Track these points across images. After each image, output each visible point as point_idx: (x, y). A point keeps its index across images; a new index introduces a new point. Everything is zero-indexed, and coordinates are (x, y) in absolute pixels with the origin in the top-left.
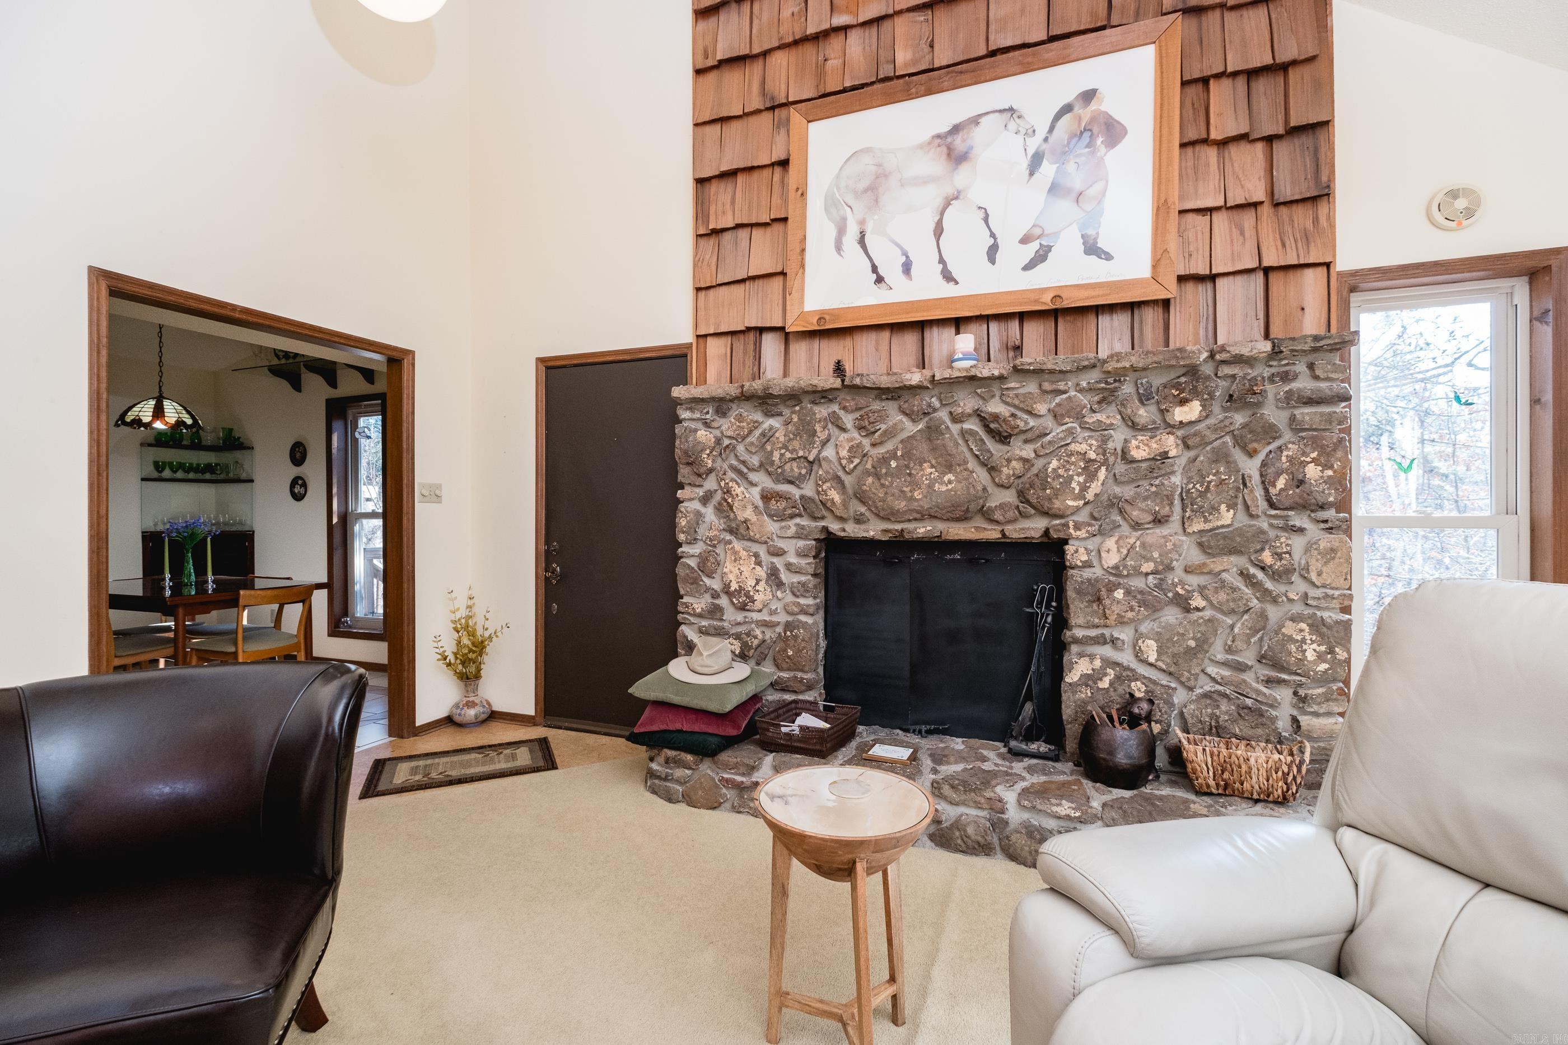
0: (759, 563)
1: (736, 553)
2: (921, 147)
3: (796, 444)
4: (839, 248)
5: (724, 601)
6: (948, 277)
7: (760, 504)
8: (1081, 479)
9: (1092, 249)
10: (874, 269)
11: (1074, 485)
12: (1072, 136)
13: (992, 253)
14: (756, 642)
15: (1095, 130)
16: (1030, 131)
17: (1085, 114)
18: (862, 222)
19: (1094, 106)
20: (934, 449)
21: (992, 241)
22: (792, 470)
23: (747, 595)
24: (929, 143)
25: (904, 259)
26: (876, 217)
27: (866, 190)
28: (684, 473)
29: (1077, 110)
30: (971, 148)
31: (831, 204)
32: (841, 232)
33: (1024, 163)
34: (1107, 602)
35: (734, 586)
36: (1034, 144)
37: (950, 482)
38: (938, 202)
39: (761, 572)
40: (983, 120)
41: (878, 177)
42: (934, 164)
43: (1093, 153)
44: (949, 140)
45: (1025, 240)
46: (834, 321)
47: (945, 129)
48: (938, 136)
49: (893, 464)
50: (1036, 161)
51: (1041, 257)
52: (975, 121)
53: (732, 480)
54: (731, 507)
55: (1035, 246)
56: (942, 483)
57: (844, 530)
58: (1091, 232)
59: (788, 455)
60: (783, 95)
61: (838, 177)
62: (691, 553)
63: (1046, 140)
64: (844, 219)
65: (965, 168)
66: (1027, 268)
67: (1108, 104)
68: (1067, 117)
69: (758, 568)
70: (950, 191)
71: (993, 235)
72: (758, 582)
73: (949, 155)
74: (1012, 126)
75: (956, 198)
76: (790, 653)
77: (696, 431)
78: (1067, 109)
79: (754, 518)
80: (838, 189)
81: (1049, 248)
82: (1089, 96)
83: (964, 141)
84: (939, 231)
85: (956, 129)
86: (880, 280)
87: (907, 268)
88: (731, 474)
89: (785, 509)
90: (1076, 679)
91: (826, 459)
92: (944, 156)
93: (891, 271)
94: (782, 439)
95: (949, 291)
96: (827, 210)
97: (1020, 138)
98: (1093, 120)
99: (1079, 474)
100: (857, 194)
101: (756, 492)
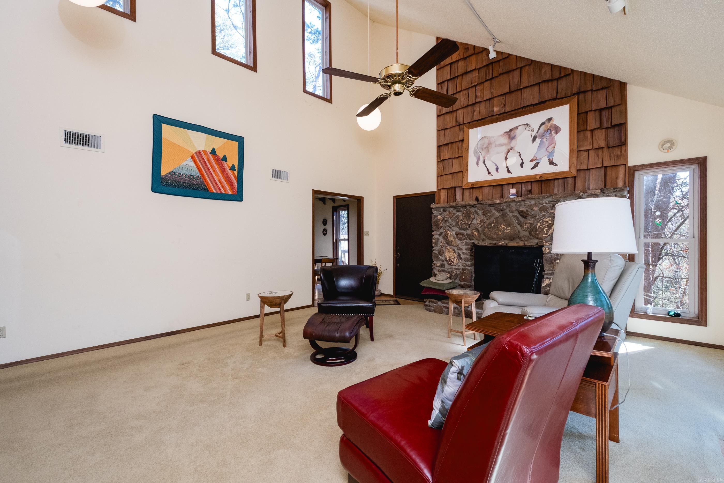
0: (455, 252)
1: (448, 250)
2: (501, 135)
3: (465, 219)
4: (477, 164)
5: (445, 263)
6: (509, 171)
7: (455, 236)
8: (547, 229)
9: (551, 163)
10: (488, 170)
11: (545, 230)
12: (545, 131)
13: (522, 165)
14: (454, 274)
15: (552, 129)
16: (533, 130)
17: (549, 125)
18: (484, 157)
19: (551, 122)
20: (504, 221)
21: (522, 161)
22: (464, 227)
23: (451, 261)
24: (504, 134)
25: (496, 167)
26: (488, 156)
27: (485, 148)
28: (434, 227)
29: (547, 124)
30: (515, 135)
31: (475, 152)
32: (478, 160)
34: (554, 263)
35: (448, 259)
36: (534, 134)
37: (509, 230)
38: (506, 151)
39: (455, 255)
40: (519, 127)
41: (489, 144)
42: (505, 140)
43: (551, 136)
44: (509, 133)
45: (532, 161)
46: (476, 185)
47: (508, 130)
48: (506, 132)
49: (493, 225)
50: (534, 139)
51: (536, 165)
52: (517, 128)
53: (447, 230)
54: (447, 237)
55: (534, 163)
56: (507, 230)
57: (479, 243)
58: (551, 158)
59: (463, 223)
60: (462, 121)
61: (477, 144)
62: (436, 249)
63: (537, 132)
64: (479, 156)
65: (514, 141)
66: (532, 169)
67: (555, 122)
68: (543, 126)
69: (455, 254)
70: (509, 147)
71: (522, 160)
72: (454, 257)
73: (509, 138)
74: (527, 129)
75: (511, 150)
76: (464, 277)
77: (437, 216)
78: (543, 123)
79: (453, 240)
80: (477, 148)
81: (538, 163)
82: (550, 120)
83: (513, 133)
84: (506, 158)
85: (511, 130)
86: (489, 173)
87: (497, 170)
88: (447, 228)
89: (462, 237)
90: (545, 285)
91: (473, 224)
92: (508, 138)
93: (493, 170)
94: (461, 218)
95: (509, 176)
96: (474, 154)
97: (530, 132)
98: (551, 126)
99: (546, 227)
100: (482, 149)
101: (454, 233)
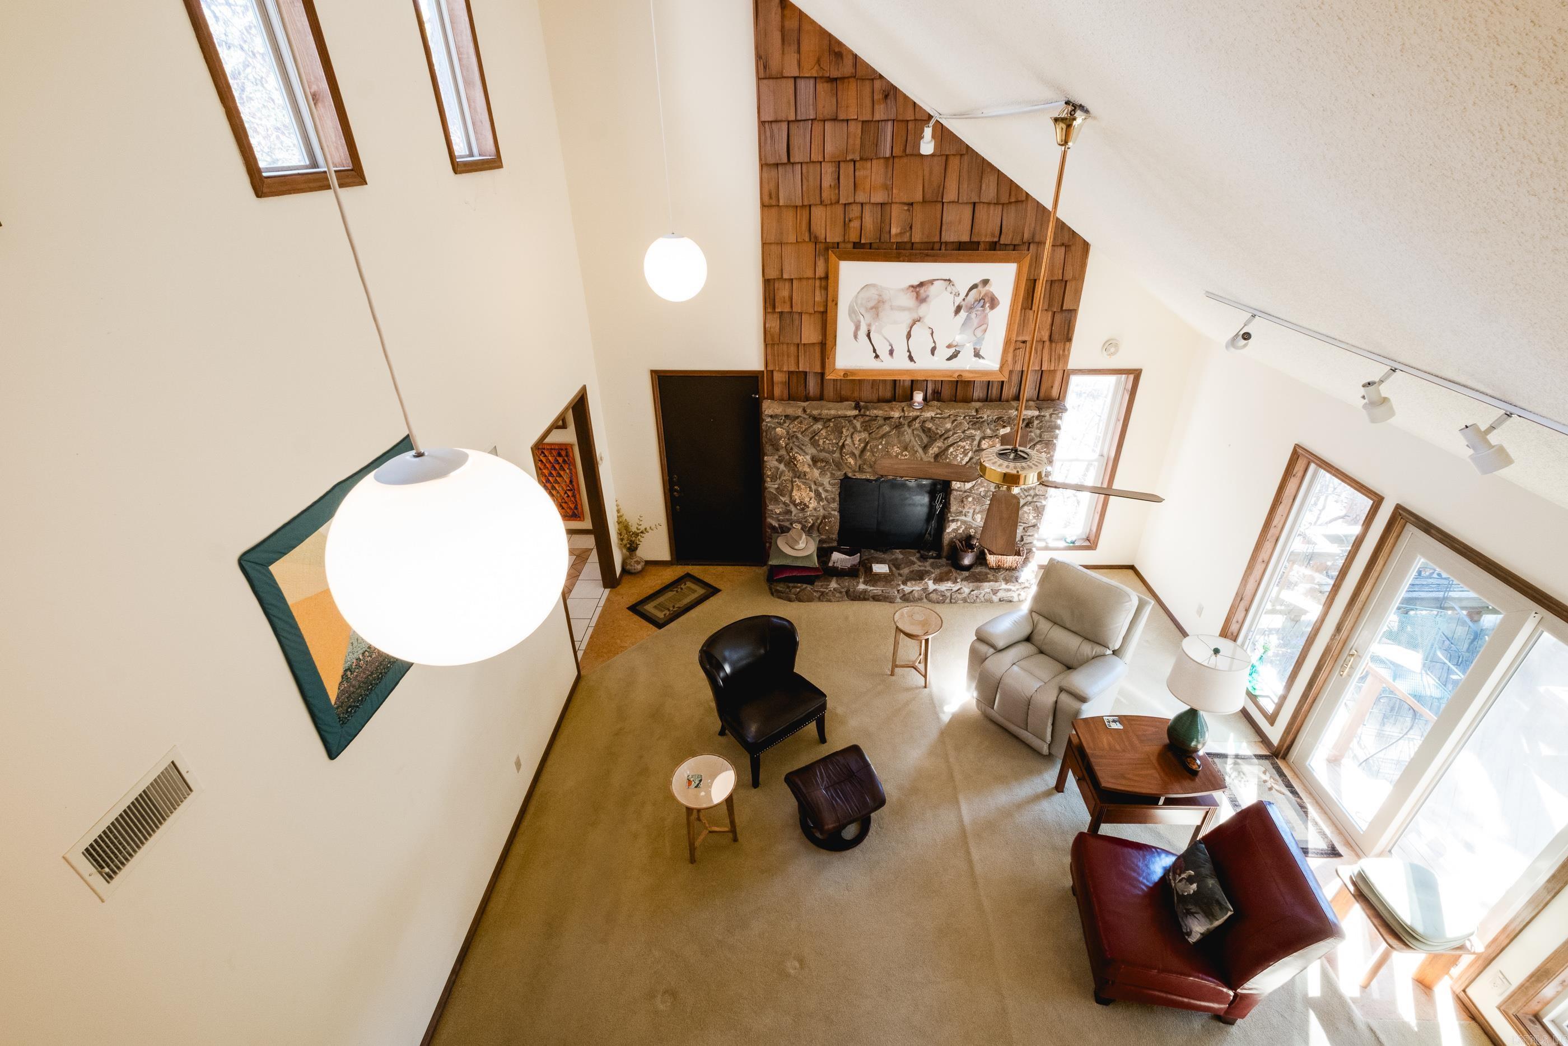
0: (811, 490)
1: (799, 487)
2: (903, 290)
3: (832, 437)
4: (856, 337)
5: (792, 508)
6: (911, 358)
7: (811, 463)
8: (961, 456)
9: (977, 355)
10: (875, 351)
11: (958, 458)
12: (976, 301)
13: (933, 351)
14: (810, 525)
15: (986, 300)
16: (957, 294)
17: (983, 290)
18: (869, 325)
19: (987, 288)
20: (900, 442)
21: (934, 345)
22: (829, 448)
23: (805, 505)
24: (908, 289)
25: (890, 348)
26: (877, 324)
27: (872, 308)
28: (768, 448)
29: (980, 287)
30: (928, 296)
31: (852, 312)
32: (857, 328)
33: (953, 309)
34: (965, 503)
35: (798, 501)
36: (958, 300)
37: (906, 455)
38: (910, 322)
39: (812, 494)
40: (935, 283)
41: (879, 302)
42: (908, 300)
43: (984, 311)
44: (918, 289)
45: (949, 346)
46: (852, 376)
47: (916, 283)
48: (912, 286)
49: (880, 447)
50: (958, 310)
51: (954, 356)
52: (931, 282)
53: (797, 453)
54: (796, 465)
55: (953, 350)
56: (902, 455)
57: (855, 475)
58: (978, 347)
59: (827, 442)
60: (823, 236)
61: (856, 297)
62: (771, 486)
63: (964, 300)
64: (859, 322)
65: (924, 306)
66: (948, 359)
67: (993, 288)
68: (974, 291)
69: (811, 493)
70: (915, 316)
71: (934, 342)
72: (811, 499)
73: (917, 298)
74: (949, 289)
75: (919, 321)
76: (827, 528)
77: (775, 428)
78: (975, 286)
79: (808, 470)
80: (857, 304)
81: (959, 352)
82: (985, 282)
83: (925, 292)
84: (909, 336)
85: (922, 284)
86: (877, 356)
87: (891, 352)
88: (796, 450)
89: (825, 466)
90: (950, 530)
91: (847, 445)
92: (915, 298)
93: (883, 353)
94: (824, 434)
95: (910, 366)
96: (850, 315)
97: (952, 296)
98: (986, 295)
99: (961, 454)
100: (867, 310)
101: (808, 457)
